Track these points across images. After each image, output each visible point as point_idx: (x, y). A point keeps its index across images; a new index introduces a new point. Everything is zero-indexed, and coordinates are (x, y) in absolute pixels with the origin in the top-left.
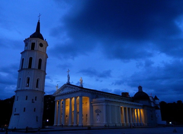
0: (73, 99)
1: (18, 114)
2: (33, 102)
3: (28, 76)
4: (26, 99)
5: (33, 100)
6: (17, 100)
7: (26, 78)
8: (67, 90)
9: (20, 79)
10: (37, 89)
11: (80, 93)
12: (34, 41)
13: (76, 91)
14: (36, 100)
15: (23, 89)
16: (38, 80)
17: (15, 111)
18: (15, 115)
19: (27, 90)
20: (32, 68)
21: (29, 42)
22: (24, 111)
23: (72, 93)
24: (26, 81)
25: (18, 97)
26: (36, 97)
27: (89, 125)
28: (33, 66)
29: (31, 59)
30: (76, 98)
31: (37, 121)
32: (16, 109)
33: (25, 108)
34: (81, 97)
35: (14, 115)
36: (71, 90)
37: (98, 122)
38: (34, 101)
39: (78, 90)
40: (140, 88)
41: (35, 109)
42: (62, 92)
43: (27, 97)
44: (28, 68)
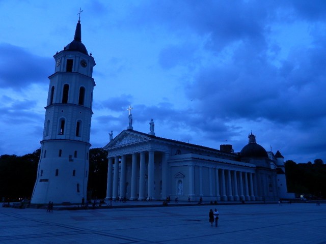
1: (47, 180)
2: (71, 160)
3: (63, 117)
4: (60, 155)
5: (70, 156)
6: (45, 157)
7: (59, 120)
8: (128, 140)
9: (49, 121)
10: (77, 138)
11: (150, 146)
13: (142, 142)
14: (75, 156)
15: (54, 138)
16: (78, 124)
17: (41, 175)
18: (41, 181)
19: (60, 139)
20: (68, 102)
22: (57, 174)
23: (137, 145)
24: (58, 125)
25: (45, 151)
26: (76, 152)
27: (165, 198)
28: (70, 101)
29: (66, 88)
31: (78, 191)
32: (42, 171)
33: (57, 171)
34: (151, 152)
35: (39, 181)
36: (134, 141)
37: (180, 194)
38: (73, 158)
39: (146, 141)
40: (252, 137)
41: (74, 171)
42: (120, 144)
43: (61, 151)
44: (61, 102)
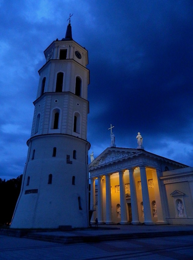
0: (127, 173)
1: (35, 191)
2: (69, 162)
3: (57, 107)
4: (54, 155)
5: (68, 157)
6: (33, 159)
8: (113, 158)
9: (39, 115)
10: (75, 134)
11: (141, 161)
12: (64, 46)
13: (131, 157)
14: (74, 157)
15: (45, 133)
16: (75, 118)
17: (28, 185)
18: (27, 192)
19: (54, 134)
20: (63, 91)
21: (56, 50)
22: (50, 182)
23: (124, 161)
25: (34, 151)
26: (75, 152)
27: (163, 222)
28: (66, 87)
29: (60, 77)
30: (131, 170)
31: (80, 208)
32: (29, 178)
33: (51, 176)
34: (143, 167)
35: (24, 192)
36: (120, 157)
37: (181, 216)
38: (71, 159)
39: (137, 155)
41: (74, 178)
42: (104, 163)
43: (55, 149)
44: (55, 91)
